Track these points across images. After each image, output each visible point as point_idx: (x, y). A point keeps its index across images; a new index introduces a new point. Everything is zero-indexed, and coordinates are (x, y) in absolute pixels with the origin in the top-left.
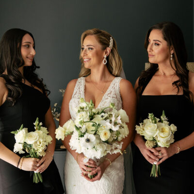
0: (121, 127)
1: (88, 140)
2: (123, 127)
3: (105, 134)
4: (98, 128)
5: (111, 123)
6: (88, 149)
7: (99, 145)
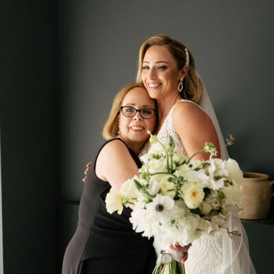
0: (228, 183)
1: (160, 208)
2: (231, 184)
3: (194, 194)
4: (181, 185)
5: (208, 174)
6: (161, 224)
7: (185, 218)
